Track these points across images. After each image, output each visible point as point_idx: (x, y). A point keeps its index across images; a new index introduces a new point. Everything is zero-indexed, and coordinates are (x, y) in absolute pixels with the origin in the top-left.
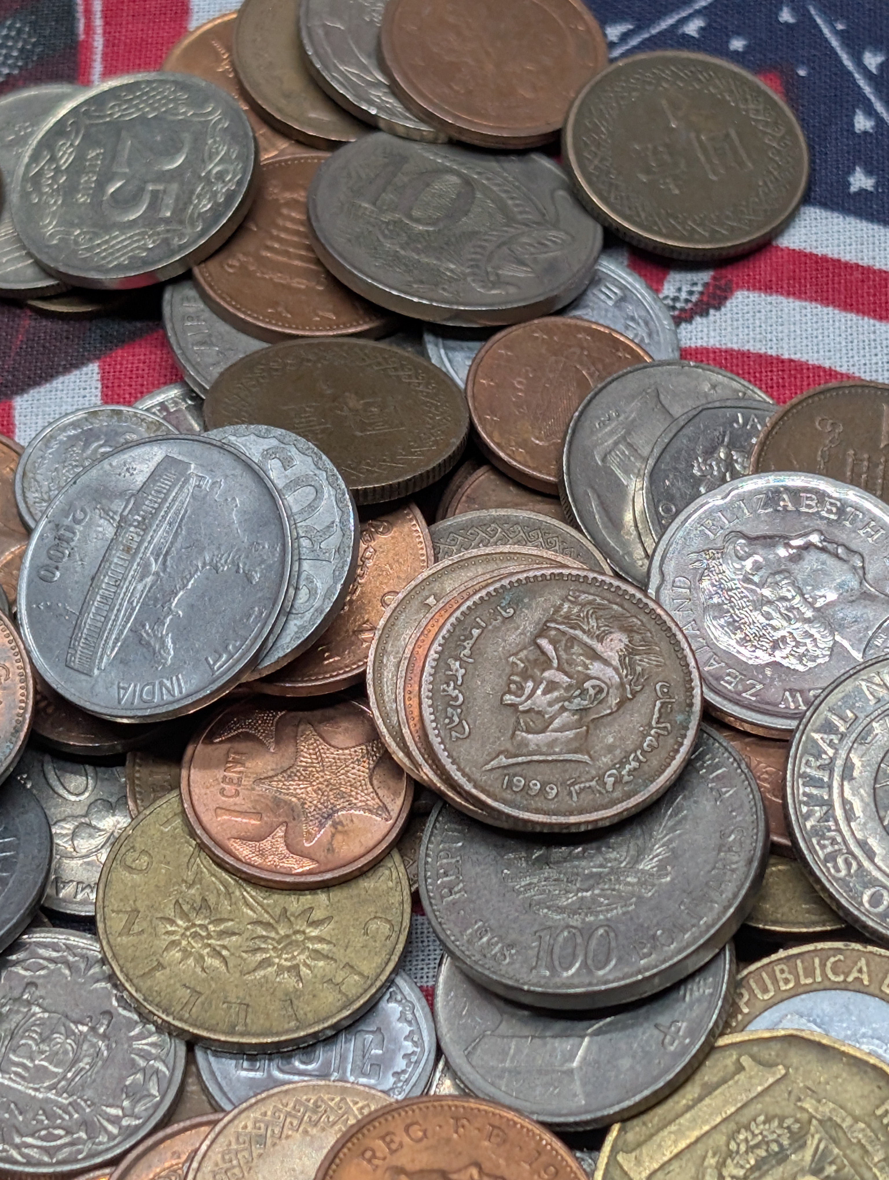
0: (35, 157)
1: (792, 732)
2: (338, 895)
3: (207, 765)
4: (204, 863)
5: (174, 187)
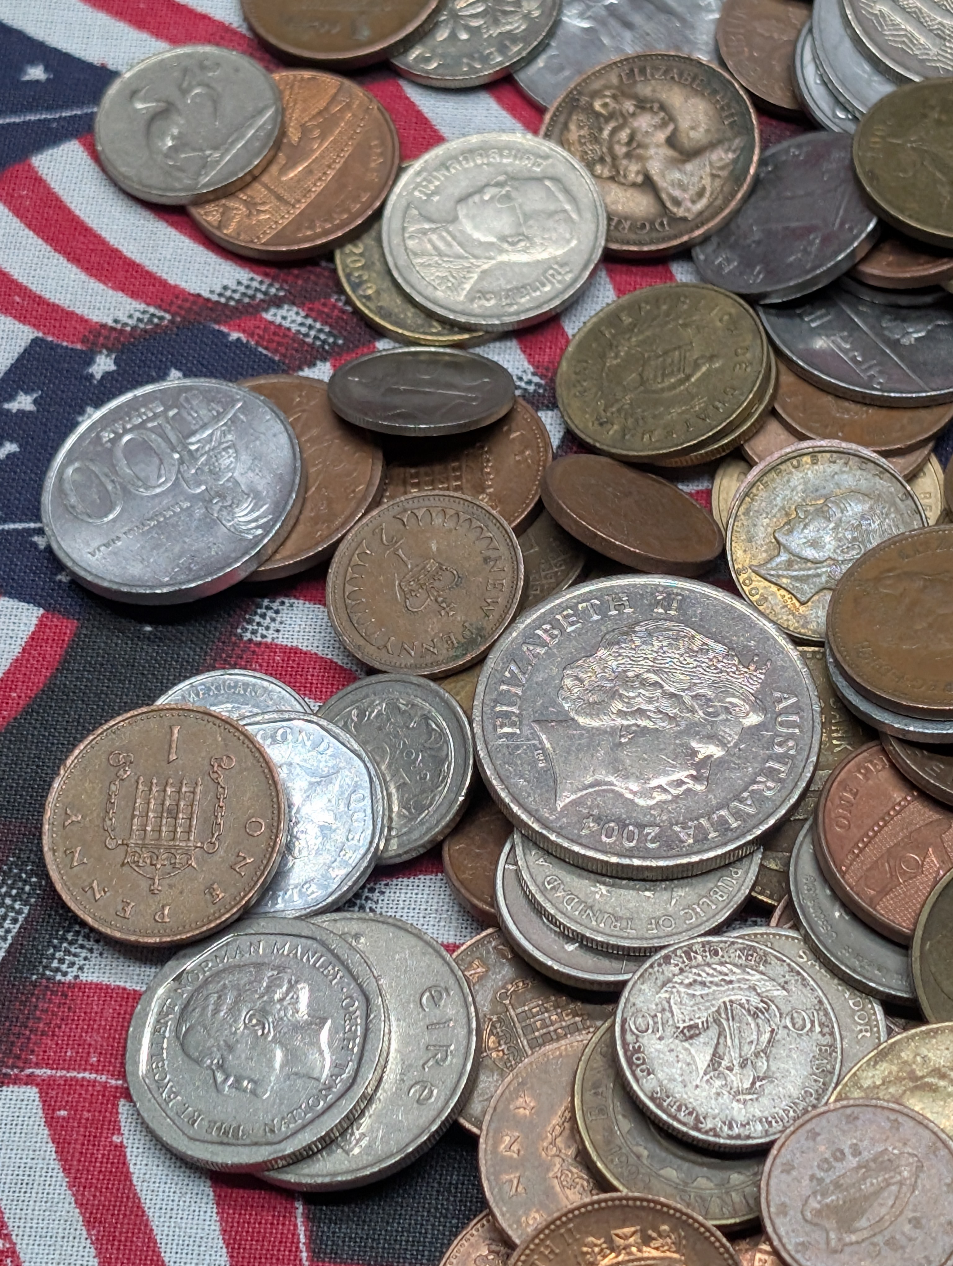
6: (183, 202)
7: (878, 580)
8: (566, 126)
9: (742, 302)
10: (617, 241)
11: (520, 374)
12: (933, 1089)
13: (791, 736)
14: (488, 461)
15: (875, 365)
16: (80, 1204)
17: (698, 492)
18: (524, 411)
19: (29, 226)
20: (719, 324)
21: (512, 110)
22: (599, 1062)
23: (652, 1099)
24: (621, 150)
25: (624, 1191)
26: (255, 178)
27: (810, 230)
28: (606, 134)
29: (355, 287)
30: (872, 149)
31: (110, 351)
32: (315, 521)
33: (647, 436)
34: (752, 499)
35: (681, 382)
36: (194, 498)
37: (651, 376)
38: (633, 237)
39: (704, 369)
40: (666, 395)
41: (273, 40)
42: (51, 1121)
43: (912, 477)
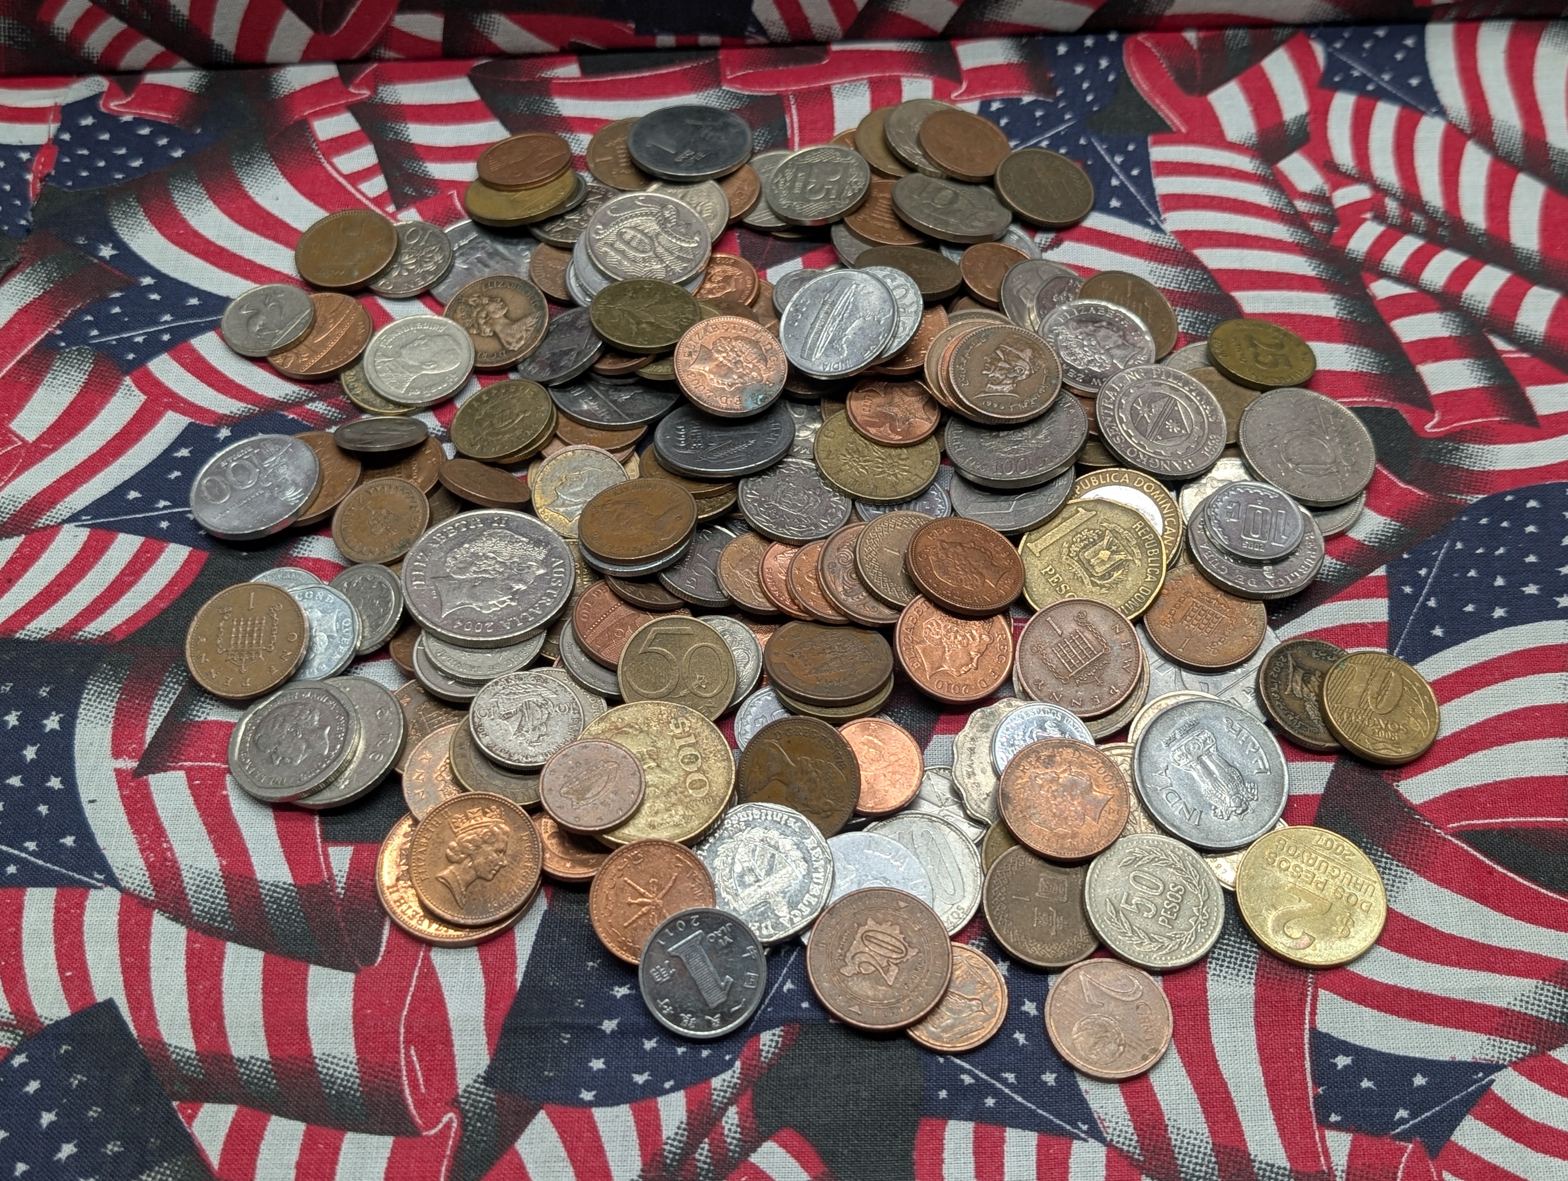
0: (776, 176)
1: (1096, 394)
2: (911, 450)
3: (857, 399)
4: (856, 436)
5: (836, 187)
6: (265, 355)
7: (604, 505)
8: (455, 311)
9: (540, 386)
10: (479, 363)
11: (434, 427)
12: (627, 733)
13: (560, 578)
14: (415, 464)
15: (606, 411)
16: (205, 824)
17: (522, 476)
18: (432, 443)
19: (188, 371)
20: (529, 396)
21: (430, 306)
22: (463, 734)
23: (487, 747)
24: (482, 321)
25: (472, 792)
26: (301, 343)
27: (571, 349)
28: (475, 315)
29: (350, 390)
31: (228, 426)
32: (327, 496)
33: (493, 449)
34: (544, 474)
35: (511, 423)
36: (264, 489)
37: (496, 422)
38: (487, 360)
39: (521, 417)
40: (504, 429)
41: (311, 280)
42: (191, 787)
43: (625, 463)
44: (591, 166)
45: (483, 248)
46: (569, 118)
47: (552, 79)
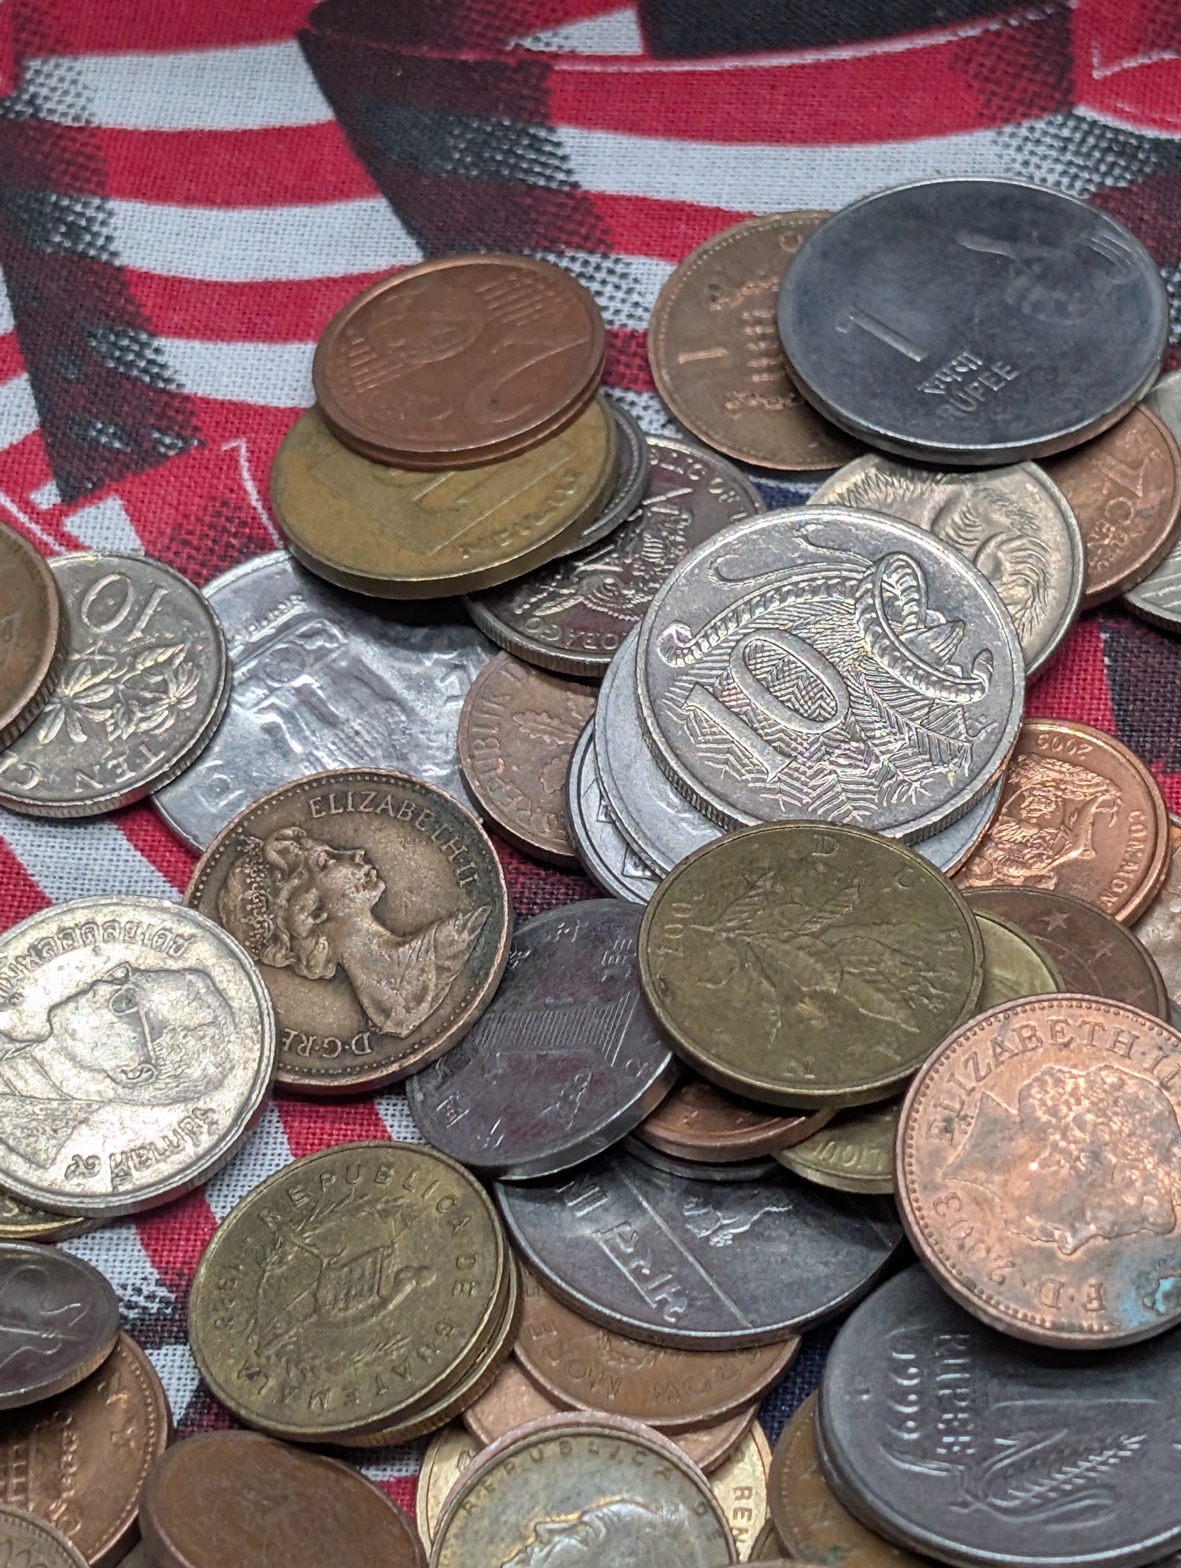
8: (224, 883)
9: (472, 1178)
10: (292, 1071)
11: (138, 1283)
14: (71, 1442)
15: (668, 1282)
17: (399, 1481)
20: (434, 1212)
21: (148, 851)
24: (304, 925)
27: (574, 1065)
28: (282, 901)
30: (669, 944)
33: (315, 1402)
34: (469, 1513)
35: (375, 1309)
37: (330, 1297)
38: (315, 1063)
39: (408, 1288)
40: (352, 1331)
44: (662, 376)
45: (321, 654)
46: (603, 198)
47: (555, 56)
